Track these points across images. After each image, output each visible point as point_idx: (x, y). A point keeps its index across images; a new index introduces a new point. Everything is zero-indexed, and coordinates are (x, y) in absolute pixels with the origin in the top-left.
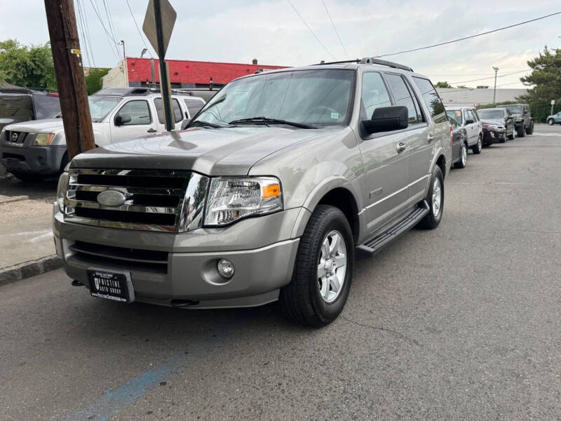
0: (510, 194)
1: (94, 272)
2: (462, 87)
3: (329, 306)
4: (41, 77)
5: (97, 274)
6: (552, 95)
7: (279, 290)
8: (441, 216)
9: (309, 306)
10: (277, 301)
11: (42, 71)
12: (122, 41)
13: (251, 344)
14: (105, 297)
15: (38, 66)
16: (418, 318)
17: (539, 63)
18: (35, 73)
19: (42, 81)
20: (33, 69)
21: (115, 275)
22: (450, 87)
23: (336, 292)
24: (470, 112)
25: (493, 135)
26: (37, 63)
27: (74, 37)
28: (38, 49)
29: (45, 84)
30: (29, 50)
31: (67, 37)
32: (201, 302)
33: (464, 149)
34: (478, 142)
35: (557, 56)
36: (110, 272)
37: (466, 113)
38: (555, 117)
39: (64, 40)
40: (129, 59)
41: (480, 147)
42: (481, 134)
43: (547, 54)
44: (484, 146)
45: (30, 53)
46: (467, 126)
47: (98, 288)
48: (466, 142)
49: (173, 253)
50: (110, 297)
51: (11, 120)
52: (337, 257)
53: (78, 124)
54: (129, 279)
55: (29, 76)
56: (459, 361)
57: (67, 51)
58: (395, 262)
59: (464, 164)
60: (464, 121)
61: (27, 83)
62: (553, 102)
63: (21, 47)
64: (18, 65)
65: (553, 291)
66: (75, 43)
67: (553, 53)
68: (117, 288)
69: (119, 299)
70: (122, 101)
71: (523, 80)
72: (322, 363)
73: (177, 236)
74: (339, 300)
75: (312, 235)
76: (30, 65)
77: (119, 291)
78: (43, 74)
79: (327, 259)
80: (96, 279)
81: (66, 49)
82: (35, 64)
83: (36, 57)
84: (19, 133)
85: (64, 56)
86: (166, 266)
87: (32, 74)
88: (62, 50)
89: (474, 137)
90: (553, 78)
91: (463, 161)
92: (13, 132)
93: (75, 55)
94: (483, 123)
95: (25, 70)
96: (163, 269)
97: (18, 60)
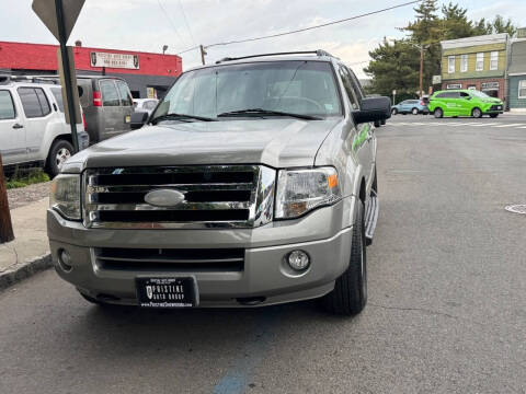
1: (149, 279)
5: (152, 281)
6: (394, 85)
10: (333, 291)
14: (162, 305)
17: (380, 54)
21: (178, 279)
32: (268, 299)
35: (395, 47)
36: (172, 276)
38: (397, 106)
43: (387, 44)
47: (150, 297)
49: (249, 248)
50: (169, 305)
62: (394, 92)
67: (392, 44)
68: (179, 293)
69: (182, 305)
71: (365, 70)
73: (254, 230)
77: (181, 297)
86: (242, 263)
90: (393, 69)
96: (239, 267)
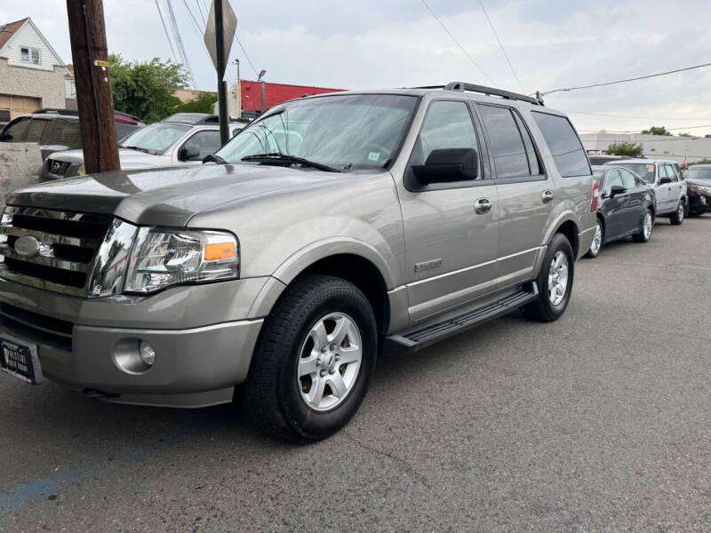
0: (691, 281)
1: (3, 340)
2: (685, 135)
3: (318, 416)
4: (143, 100)
5: (6, 343)
7: (233, 389)
8: (566, 305)
9: (278, 414)
10: (230, 403)
11: (145, 92)
12: (237, 60)
13: (200, 457)
14: (13, 374)
15: (141, 87)
16: (450, 445)
18: (136, 94)
19: (144, 105)
20: (134, 90)
21: (20, 347)
22: (668, 134)
23: (339, 397)
24: (668, 168)
25: (704, 200)
26: (139, 83)
27: (100, 46)
28: (142, 67)
29: (148, 108)
30: (132, 68)
31: (90, 45)
33: (649, 217)
34: (678, 209)
36: (15, 341)
37: (662, 169)
39: (86, 48)
40: (243, 82)
41: (681, 216)
42: (683, 198)
44: (689, 215)
45: (132, 71)
46: (662, 186)
47: (7, 361)
48: (652, 208)
49: (78, 325)
50: (18, 375)
51: (66, 148)
52: (342, 350)
53: (99, 154)
54: (34, 354)
55: (128, 99)
56: (468, 516)
57: (89, 63)
58: (467, 363)
59: (647, 237)
60: (657, 179)
61: (126, 107)
63: (123, 64)
64: (117, 84)
65: (673, 428)
66: (101, 52)
68: (23, 364)
69: (24, 378)
70: (192, 130)
72: (274, 496)
74: (341, 409)
75: (290, 316)
76: (131, 85)
77: (24, 369)
78: (146, 97)
79: (323, 351)
80: (5, 350)
81: (89, 61)
82: (137, 85)
83: (138, 76)
84: (61, 163)
85: (86, 69)
86: (70, 341)
87: (133, 96)
88: (84, 61)
89: (671, 201)
91: (646, 232)
92: (56, 161)
93: (100, 67)
94: (688, 183)
95: (125, 91)
96: (67, 344)
97: (118, 79)
